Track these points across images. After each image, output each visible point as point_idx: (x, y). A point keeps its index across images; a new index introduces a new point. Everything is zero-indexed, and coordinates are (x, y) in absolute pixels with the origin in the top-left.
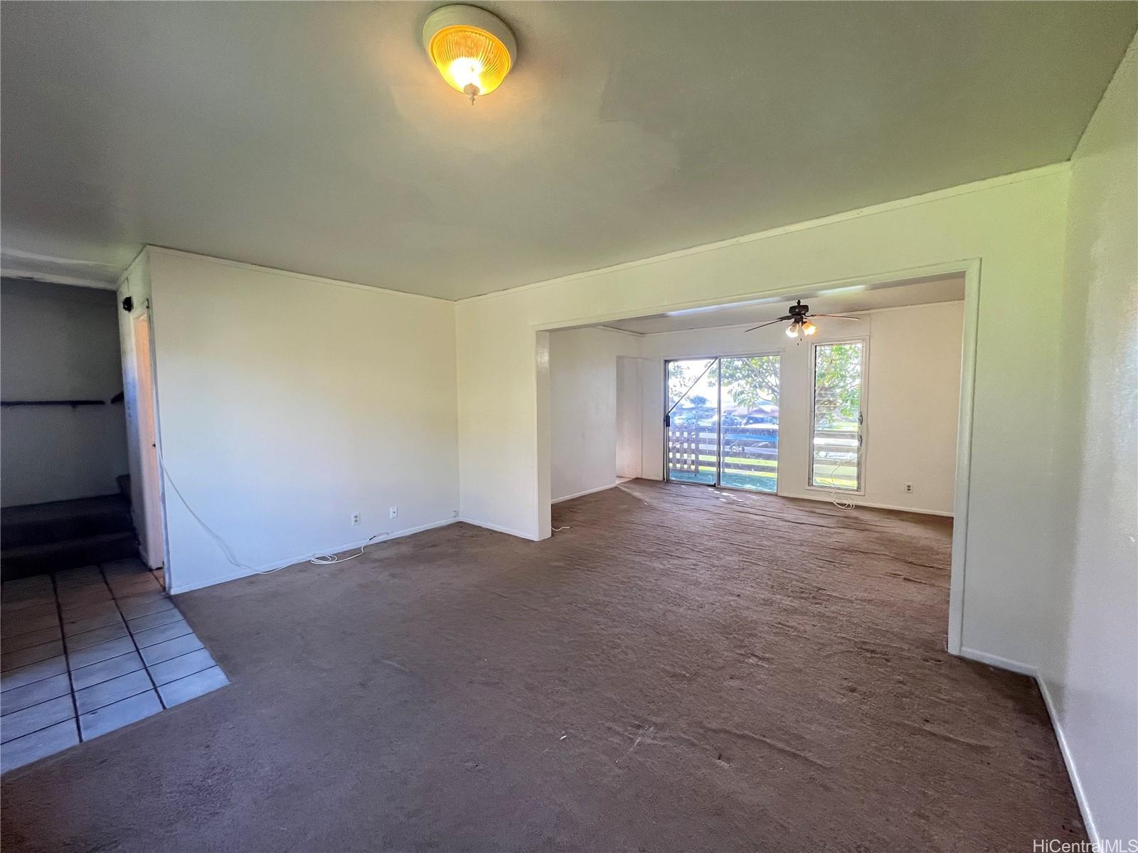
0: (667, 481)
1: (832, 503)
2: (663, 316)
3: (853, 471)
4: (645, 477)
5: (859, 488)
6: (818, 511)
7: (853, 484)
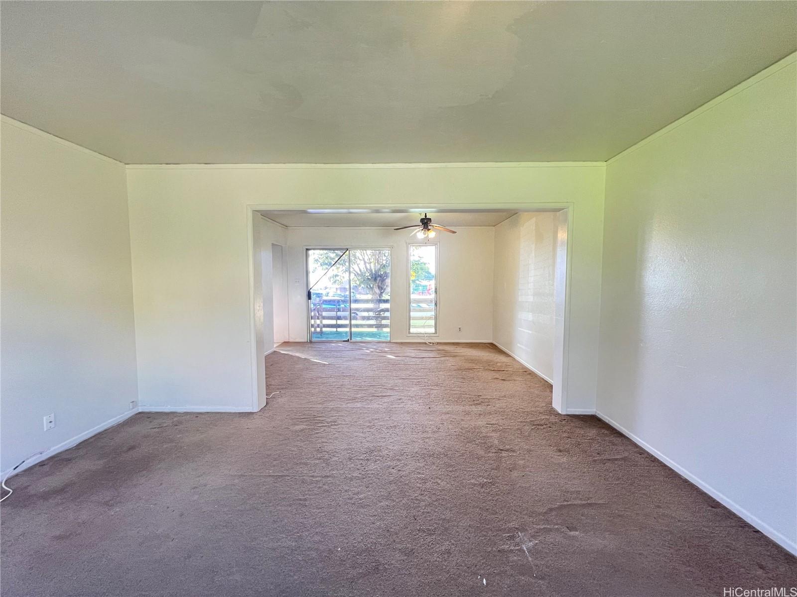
0: (311, 342)
1: (426, 343)
2: (305, 212)
3: (432, 322)
4: (291, 340)
5: (436, 333)
6: (422, 349)
7: (432, 330)
